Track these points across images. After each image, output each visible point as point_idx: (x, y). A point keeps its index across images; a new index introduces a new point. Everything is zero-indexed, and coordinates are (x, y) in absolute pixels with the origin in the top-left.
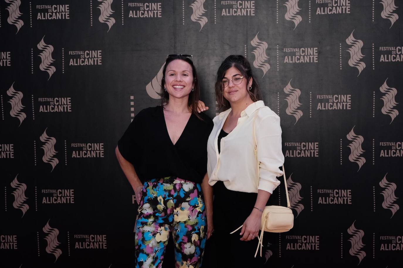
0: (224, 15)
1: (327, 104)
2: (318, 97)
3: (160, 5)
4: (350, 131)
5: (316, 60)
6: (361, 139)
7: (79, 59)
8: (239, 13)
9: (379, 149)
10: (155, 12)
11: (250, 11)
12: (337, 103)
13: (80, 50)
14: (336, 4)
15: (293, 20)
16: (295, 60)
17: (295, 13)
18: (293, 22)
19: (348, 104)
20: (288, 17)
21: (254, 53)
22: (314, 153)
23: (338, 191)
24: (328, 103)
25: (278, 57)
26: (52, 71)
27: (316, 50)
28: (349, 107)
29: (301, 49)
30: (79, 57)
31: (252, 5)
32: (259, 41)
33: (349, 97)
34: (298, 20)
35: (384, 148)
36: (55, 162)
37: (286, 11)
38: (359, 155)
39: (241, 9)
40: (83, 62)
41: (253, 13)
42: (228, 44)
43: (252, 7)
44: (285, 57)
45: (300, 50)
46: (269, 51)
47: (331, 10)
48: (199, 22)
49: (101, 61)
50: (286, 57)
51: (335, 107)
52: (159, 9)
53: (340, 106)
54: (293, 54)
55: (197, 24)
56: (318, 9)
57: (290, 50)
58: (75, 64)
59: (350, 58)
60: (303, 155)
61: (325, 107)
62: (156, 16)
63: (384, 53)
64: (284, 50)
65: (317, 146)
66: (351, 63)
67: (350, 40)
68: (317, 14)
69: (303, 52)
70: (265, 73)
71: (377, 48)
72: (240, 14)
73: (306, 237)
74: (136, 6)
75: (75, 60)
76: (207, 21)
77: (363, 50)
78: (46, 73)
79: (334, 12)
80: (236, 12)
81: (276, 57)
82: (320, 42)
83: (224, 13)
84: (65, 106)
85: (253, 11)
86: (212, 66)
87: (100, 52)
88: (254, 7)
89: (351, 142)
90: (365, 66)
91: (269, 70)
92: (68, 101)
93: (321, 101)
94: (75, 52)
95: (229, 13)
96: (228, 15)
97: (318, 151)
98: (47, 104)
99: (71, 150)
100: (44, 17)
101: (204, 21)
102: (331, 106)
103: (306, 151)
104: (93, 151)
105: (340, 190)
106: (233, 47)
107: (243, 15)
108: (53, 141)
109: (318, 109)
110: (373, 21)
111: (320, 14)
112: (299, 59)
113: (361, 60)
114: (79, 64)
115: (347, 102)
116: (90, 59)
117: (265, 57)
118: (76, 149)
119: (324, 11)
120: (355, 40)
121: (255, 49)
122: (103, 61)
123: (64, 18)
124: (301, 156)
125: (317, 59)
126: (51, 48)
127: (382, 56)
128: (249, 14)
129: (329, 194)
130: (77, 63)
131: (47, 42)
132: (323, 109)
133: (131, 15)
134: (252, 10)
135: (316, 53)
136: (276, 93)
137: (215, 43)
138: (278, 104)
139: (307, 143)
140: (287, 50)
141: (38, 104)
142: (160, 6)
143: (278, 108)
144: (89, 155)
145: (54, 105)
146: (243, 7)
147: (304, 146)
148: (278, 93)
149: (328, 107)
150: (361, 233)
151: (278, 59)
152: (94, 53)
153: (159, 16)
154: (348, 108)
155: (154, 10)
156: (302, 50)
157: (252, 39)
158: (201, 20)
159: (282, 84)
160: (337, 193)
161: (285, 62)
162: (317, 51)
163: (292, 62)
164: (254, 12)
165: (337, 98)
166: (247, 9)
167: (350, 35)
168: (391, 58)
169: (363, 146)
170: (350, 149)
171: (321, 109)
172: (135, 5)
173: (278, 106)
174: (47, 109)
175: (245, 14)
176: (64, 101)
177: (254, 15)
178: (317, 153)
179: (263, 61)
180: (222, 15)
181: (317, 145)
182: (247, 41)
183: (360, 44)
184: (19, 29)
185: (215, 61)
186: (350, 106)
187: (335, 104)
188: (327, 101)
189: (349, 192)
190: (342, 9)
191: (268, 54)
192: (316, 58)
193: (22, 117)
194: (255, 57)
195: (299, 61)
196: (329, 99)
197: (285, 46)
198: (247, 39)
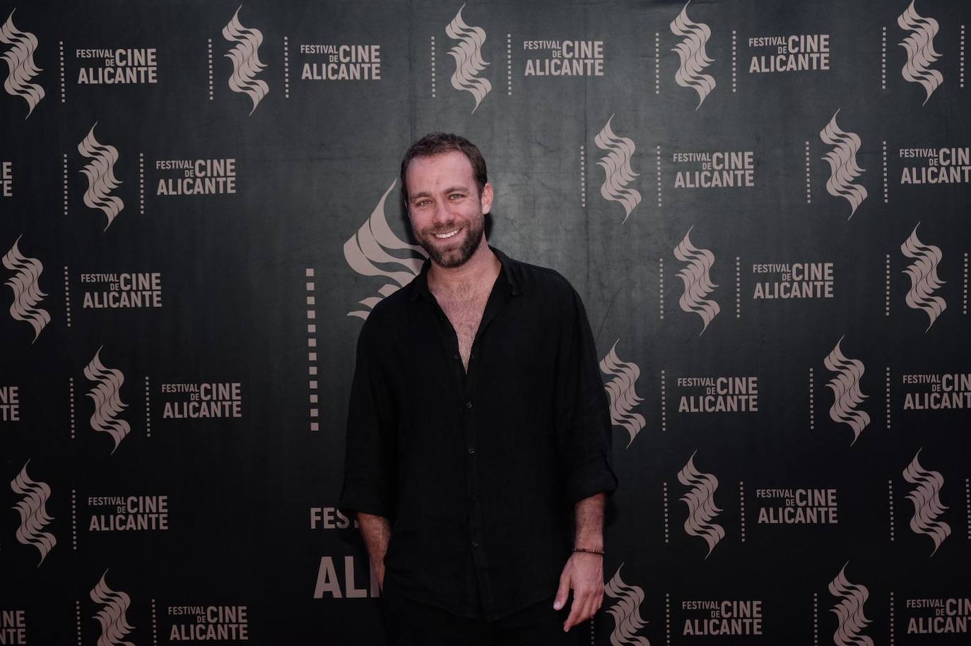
0: (530, 74)
1: (776, 284)
2: (757, 268)
3: (376, 50)
4: (833, 348)
5: (750, 181)
6: (858, 368)
7: (180, 181)
8: (566, 70)
9: (901, 391)
10: (366, 66)
11: (593, 66)
12: (800, 283)
13: (183, 158)
14: (797, 49)
15: (695, 87)
16: (700, 181)
17: (700, 70)
18: (696, 91)
19: (827, 284)
20: (682, 78)
21: (602, 164)
22: (747, 401)
23: (804, 493)
24: (780, 282)
25: (659, 174)
26: (114, 208)
27: (749, 157)
28: (830, 292)
29: (715, 156)
30: (180, 174)
31: (597, 49)
32: (615, 137)
33: (829, 268)
34: (707, 86)
35: (913, 389)
36: (121, 431)
37: (678, 65)
38: (854, 405)
39: (570, 61)
40: (190, 186)
41: (600, 71)
42: (539, 143)
43: (596, 55)
44: (676, 174)
45: (711, 158)
46: (637, 161)
47: (783, 63)
48: (471, 90)
49: (233, 185)
50: (679, 175)
51: (795, 292)
52: (373, 60)
53: (808, 291)
54: (694, 167)
55: (466, 96)
56: (755, 59)
57: (688, 157)
58: (171, 193)
59: (829, 175)
60: (720, 407)
61: (772, 292)
62: (366, 77)
63: (911, 163)
64: (675, 158)
65: (755, 385)
66: (833, 187)
67: (830, 133)
68: (751, 71)
69: (720, 161)
70: (629, 211)
71: (893, 152)
72: (568, 71)
73: (729, 604)
74: (318, 52)
75: (170, 181)
76: (489, 88)
77: (860, 157)
78: (99, 215)
79: (791, 66)
80: (558, 67)
81: (654, 174)
82: (758, 139)
83: (529, 70)
84: (147, 294)
85: (600, 64)
86: (502, 196)
87: (232, 164)
88: (602, 56)
89: (834, 375)
90: (865, 195)
91: (639, 207)
92: (154, 281)
93: (764, 278)
94: (171, 164)
95: (543, 69)
96: (539, 73)
97: (756, 397)
98: (102, 287)
99: (160, 400)
100: (96, 77)
101: (482, 89)
102: (787, 290)
103: (729, 398)
104: (216, 402)
105: (810, 491)
106: (552, 151)
107: (575, 74)
108: (117, 377)
109: (755, 297)
110: (884, 87)
111: (758, 71)
112: (708, 179)
113: (856, 181)
114: (180, 193)
115: (823, 280)
116: (207, 180)
117: (628, 174)
118: (172, 398)
119: (768, 66)
120: (841, 132)
121: (606, 155)
122: (238, 183)
123: (143, 81)
124: (717, 410)
125: (752, 178)
126: (112, 154)
127: (906, 170)
128: (589, 73)
129: (784, 499)
130: (175, 188)
131: (103, 138)
132: (768, 296)
133: (307, 73)
134: (597, 62)
135: (750, 163)
136: (655, 260)
137: (509, 141)
138: (662, 286)
139: (731, 379)
140: (679, 157)
141: (80, 289)
142: (378, 54)
143: (662, 296)
144: (204, 412)
145: (120, 292)
146: (577, 56)
147: (724, 386)
148: (661, 260)
149: (779, 291)
150: (862, 593)
151: (659, 179)
152: (218, 166)
153: (374, 77)
154: (827, 295)
155: (363, 62)
156: (718, 157)
157: (598, 132)
158: (474, 87)
159: (670, 239)
160: (803, 498)
161: (676, 186)
162: (751, 160)
163: (693, 186)
164: (601, 67)
165: (800, 272)
166: (586, 61)
167: (828, 121)
168: (927, 176)
169: (864, 384)
170: (831, 392)
171: (762, 297)
172: (318, 49)
173: (662, 291)
174: (101, 302)
175: (581, 73)
176: (143, 280)
177: (602, 74)
178: (755, 403)
179: (625, 184)
180: (526, 74)
181: (753, 382)
182: (585, 137)
183: (854, 142)
184: (32, 107)
185: (510, 185)
186: (831, 289)
187: (796, 285)
188: (778, 277)
189: (832, 494)
190: (811, 60)
191: (636, 167)
192: (750, 175)
193: (41, 320)
194: (605, 173)
195: (709, 184)
196: (780, 274)
197: (676, 147)
198: (586, 132)
